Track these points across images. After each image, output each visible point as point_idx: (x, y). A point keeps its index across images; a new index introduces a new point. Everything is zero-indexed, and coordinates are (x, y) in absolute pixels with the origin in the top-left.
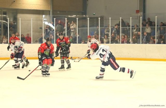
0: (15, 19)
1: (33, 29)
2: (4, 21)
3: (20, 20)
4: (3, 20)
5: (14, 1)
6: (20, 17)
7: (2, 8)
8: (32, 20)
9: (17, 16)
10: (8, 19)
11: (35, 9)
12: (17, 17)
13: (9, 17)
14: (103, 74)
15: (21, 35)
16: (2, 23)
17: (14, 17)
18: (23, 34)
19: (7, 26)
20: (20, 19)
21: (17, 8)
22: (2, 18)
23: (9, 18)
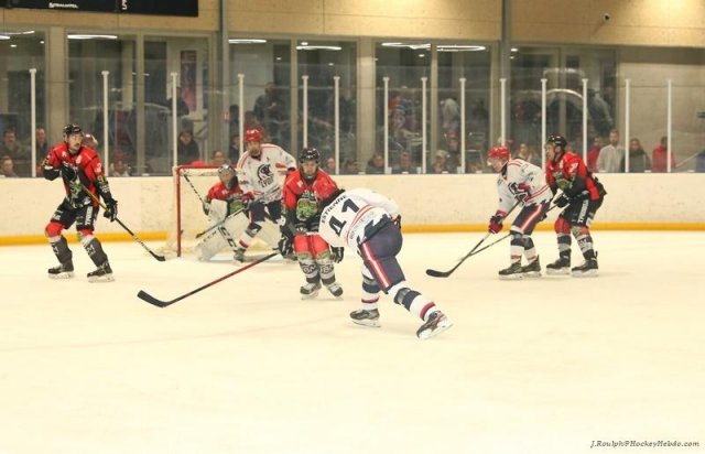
0: (610, 82)
1: (673, 117)
2: (570, 91)
3: (627, 85)
4: (568, 88)
5: (607, 18)
6: (628, 74)
7: (565, 44)
8: (673, 85)
9: (615, 72)
10: (585, 81)
11: (684, 43)
12: (617, 75)
13: (587, 76)
14: (376, 300)
15: (631, 141)
16: (564, 98)
17: (605, 73)
18: (638, 137)
19: (578, 108)
20: (627, 82)
21: (617, 42)
22: (564, 78)
23: (585, 77)
